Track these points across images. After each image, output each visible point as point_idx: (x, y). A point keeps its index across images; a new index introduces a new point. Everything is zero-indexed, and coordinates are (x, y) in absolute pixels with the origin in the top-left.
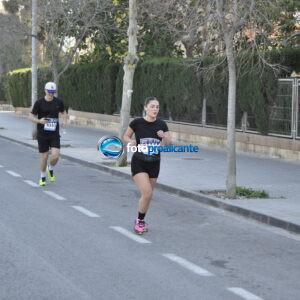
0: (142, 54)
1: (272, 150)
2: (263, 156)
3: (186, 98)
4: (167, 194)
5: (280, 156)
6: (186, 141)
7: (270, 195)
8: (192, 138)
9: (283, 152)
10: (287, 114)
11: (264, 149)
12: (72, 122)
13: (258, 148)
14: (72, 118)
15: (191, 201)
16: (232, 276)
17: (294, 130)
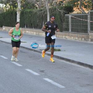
0: (22, 8)
1: (64, 36)
2: (61, 38)
3: (38, 21)
4: (30, 51)
5: (66, 38)
6: (38, 35)
7: (61, 50)
8: (40, 34)
9: (67, 37)
10: (68, 25)
11: (61, 36)
12: (4, 30)
13: (60, 36)
14: (4, 29)
15: (37, 53)
16: (46, 75)
17: (70, 30)
